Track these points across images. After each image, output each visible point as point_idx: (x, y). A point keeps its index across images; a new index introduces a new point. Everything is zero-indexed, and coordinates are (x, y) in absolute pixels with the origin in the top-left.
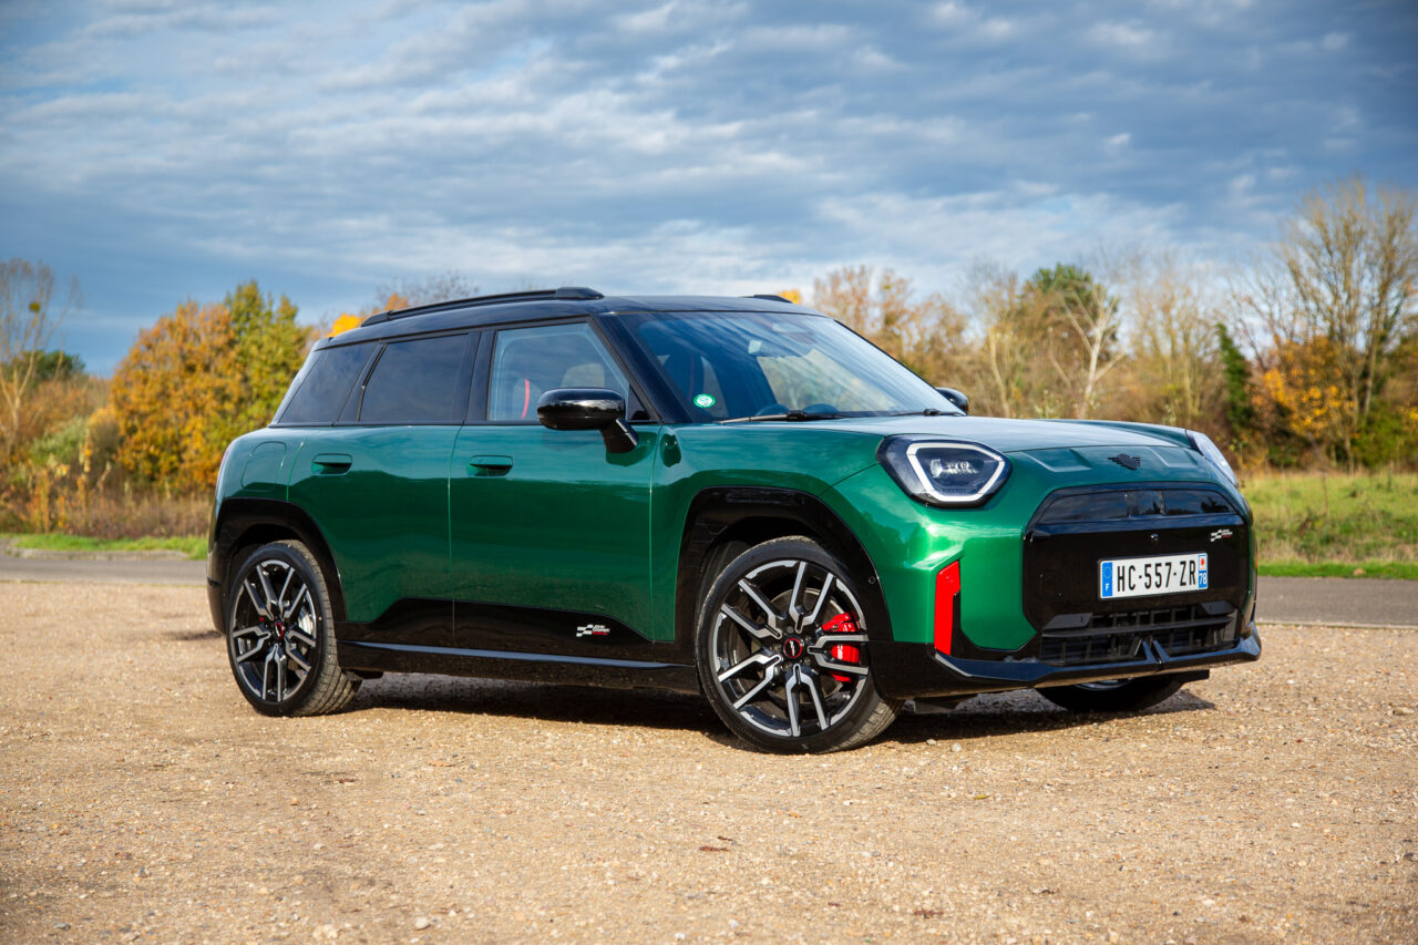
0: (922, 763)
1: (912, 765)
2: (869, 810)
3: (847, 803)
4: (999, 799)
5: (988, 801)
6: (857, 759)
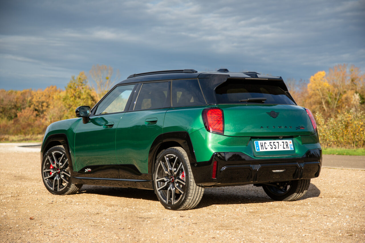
0: (334, 222)
1: (330, 222)
2: (311, 238)
3: (304, 235)
4: (356, 236)
5: (353, 237)
6: (313, 219)
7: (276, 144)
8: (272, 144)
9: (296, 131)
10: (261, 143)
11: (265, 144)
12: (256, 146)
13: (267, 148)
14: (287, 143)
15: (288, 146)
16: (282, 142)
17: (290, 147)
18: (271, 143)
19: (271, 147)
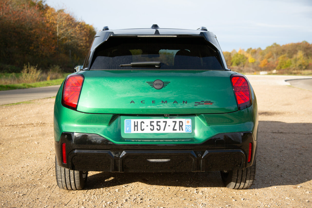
7: (162, 125)
8: (155, 124)
9: (196, 107)
10: (135, 122)
11: (142, 123)
12: (126, 125)
13: (144, 129)
14: (181, 123)
15: (183, 127)
16: (173, 122)
17: (186, 128)
18: (153, 122)
19: (152, 127)
